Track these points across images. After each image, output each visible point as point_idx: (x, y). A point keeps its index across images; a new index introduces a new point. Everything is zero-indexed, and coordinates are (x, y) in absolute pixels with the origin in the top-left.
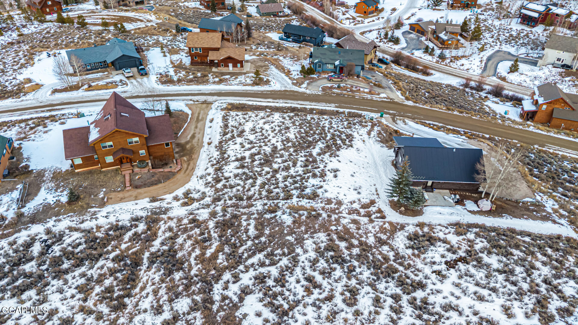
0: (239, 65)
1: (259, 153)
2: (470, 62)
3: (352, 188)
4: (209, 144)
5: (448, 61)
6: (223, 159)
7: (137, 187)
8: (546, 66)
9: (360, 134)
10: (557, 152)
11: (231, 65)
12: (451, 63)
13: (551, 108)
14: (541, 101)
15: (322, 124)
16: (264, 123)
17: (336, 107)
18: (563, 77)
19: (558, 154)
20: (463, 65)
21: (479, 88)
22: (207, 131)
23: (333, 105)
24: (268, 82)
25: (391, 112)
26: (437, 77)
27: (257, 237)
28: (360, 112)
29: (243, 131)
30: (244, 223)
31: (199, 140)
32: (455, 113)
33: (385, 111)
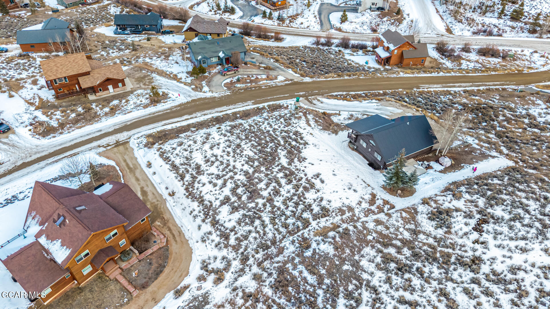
0: (120, 85)
1: (237, 186)
2: (307, 20)
3: (346, 188)
4: (172, 194)
5: (288, 22)
6: (206, 207)
7: (144, 287)
8: (365, 11)
9: (303, 128)
10: (429, 89)
11: (110, 87)
12: (291, 24)
13: (400, 52)
14: (392, 47)
15: (263, 129)
16: (211, 148)
17: (254, 104)
18: (382, 19)
19: (431, 91)
20: (302, 23)
21: (328, 44)
22: (155, 180)
23: (250, 103)
24: (165, 96)
25: (301, 93)
26: (289, 41)
27: (320, 283)
28: (277, 102)
29: (198, 167)
30: (296, 273)
31: (153, 194)
32: (346, 77)
33: (296, 94)
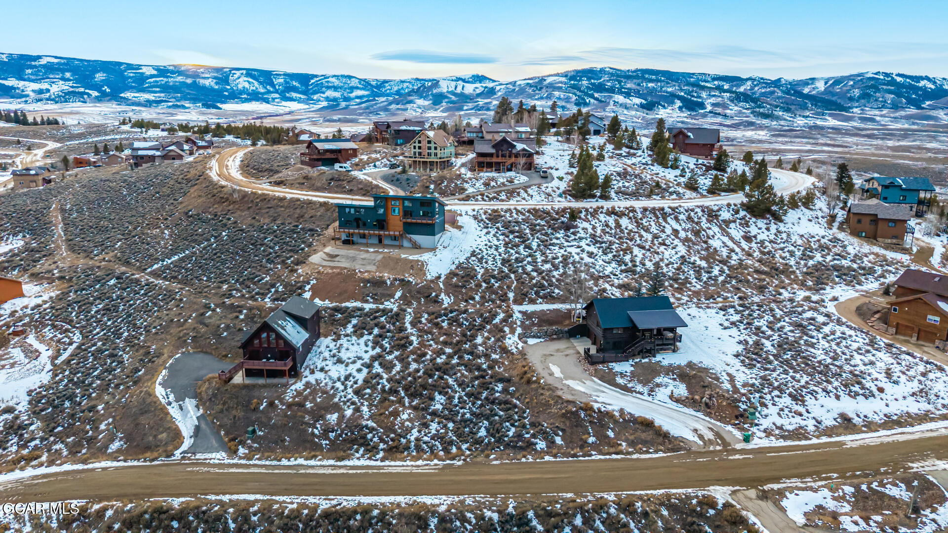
25: (737, 457)
33: (751, 456)
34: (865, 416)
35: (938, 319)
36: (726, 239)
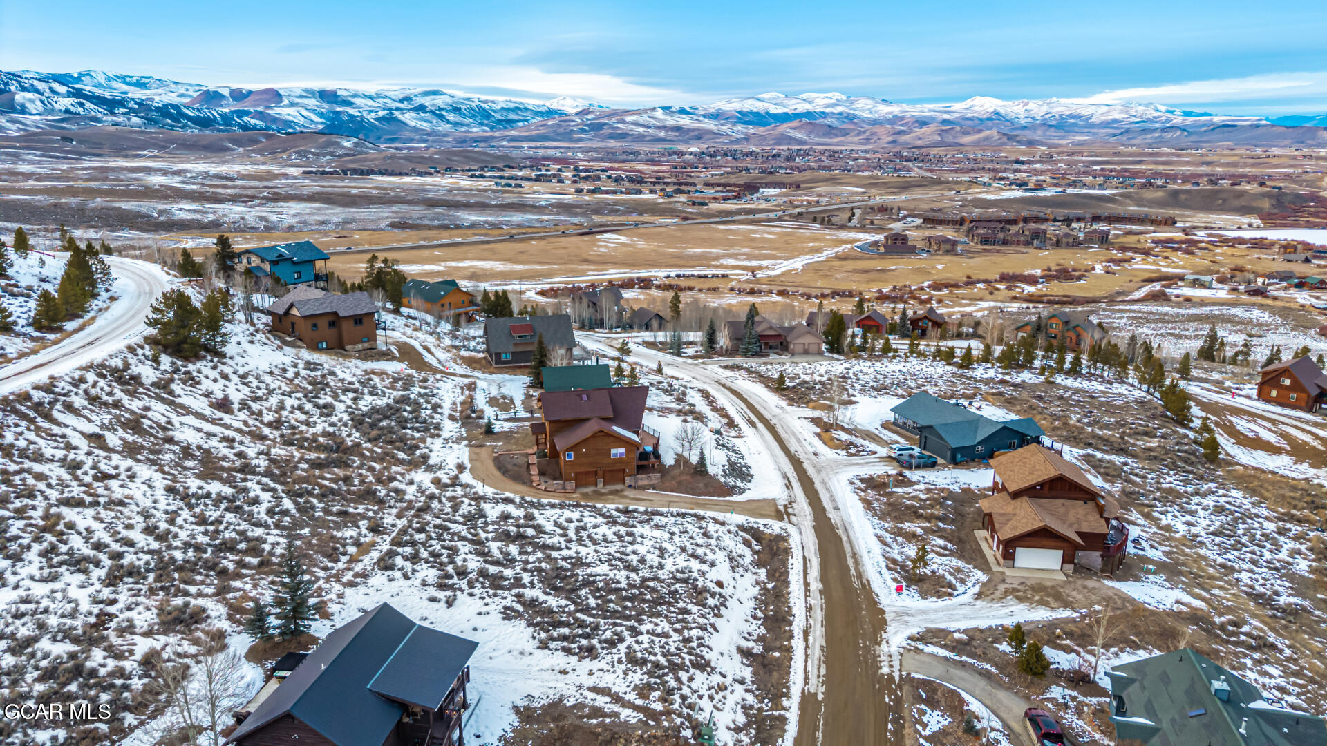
34: (749, 634)
35: (623, 450)
36: (190, 420)
